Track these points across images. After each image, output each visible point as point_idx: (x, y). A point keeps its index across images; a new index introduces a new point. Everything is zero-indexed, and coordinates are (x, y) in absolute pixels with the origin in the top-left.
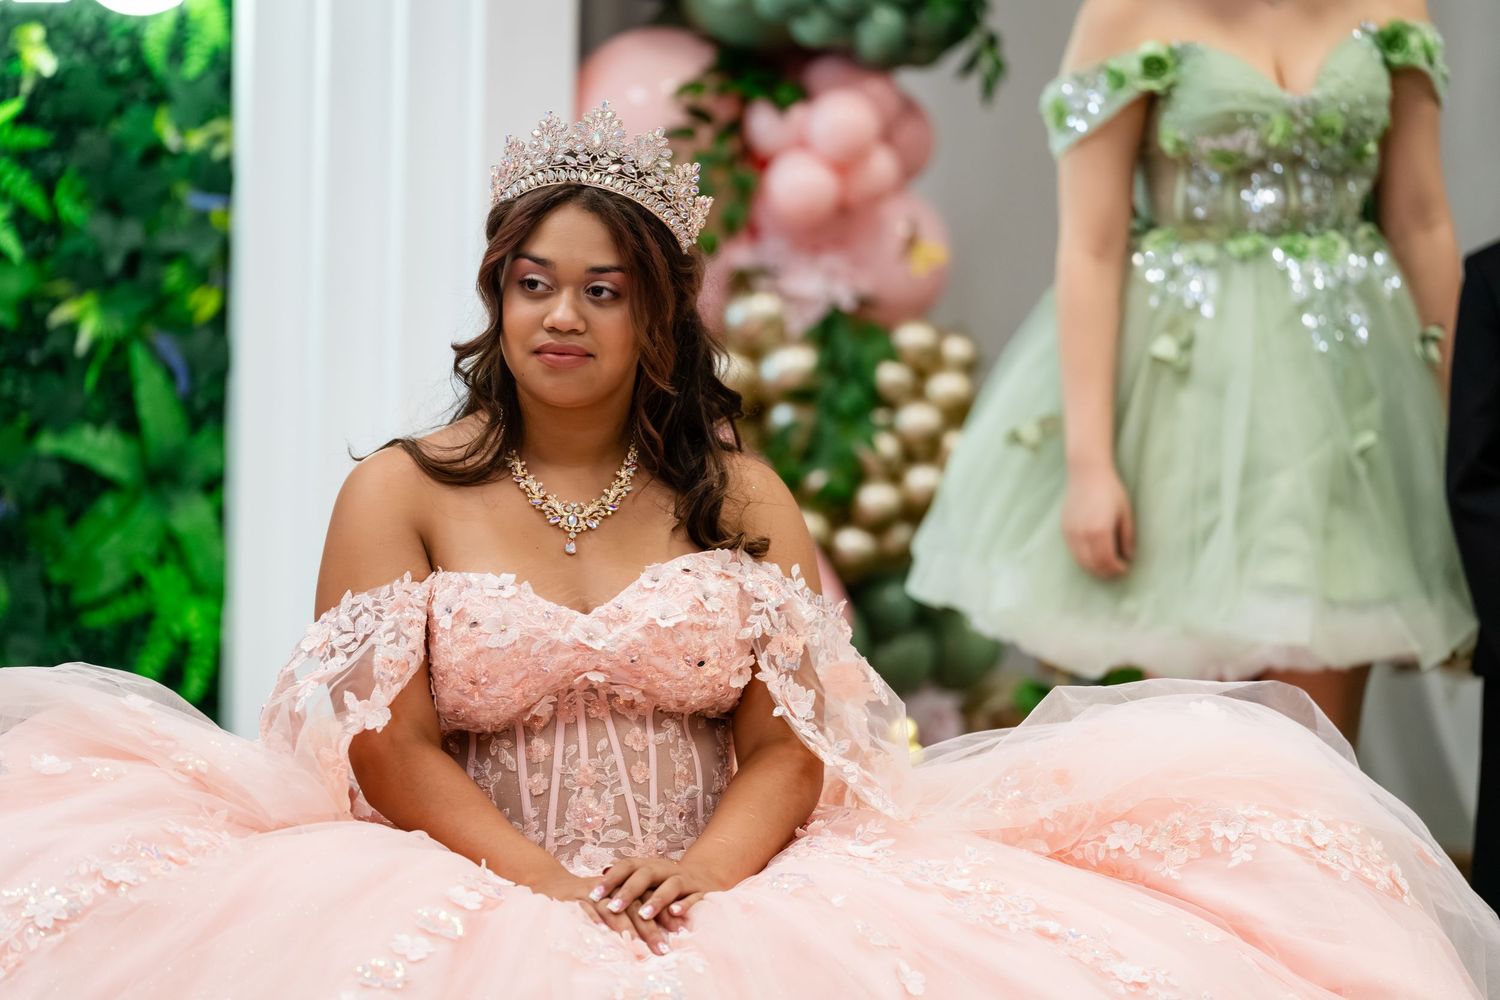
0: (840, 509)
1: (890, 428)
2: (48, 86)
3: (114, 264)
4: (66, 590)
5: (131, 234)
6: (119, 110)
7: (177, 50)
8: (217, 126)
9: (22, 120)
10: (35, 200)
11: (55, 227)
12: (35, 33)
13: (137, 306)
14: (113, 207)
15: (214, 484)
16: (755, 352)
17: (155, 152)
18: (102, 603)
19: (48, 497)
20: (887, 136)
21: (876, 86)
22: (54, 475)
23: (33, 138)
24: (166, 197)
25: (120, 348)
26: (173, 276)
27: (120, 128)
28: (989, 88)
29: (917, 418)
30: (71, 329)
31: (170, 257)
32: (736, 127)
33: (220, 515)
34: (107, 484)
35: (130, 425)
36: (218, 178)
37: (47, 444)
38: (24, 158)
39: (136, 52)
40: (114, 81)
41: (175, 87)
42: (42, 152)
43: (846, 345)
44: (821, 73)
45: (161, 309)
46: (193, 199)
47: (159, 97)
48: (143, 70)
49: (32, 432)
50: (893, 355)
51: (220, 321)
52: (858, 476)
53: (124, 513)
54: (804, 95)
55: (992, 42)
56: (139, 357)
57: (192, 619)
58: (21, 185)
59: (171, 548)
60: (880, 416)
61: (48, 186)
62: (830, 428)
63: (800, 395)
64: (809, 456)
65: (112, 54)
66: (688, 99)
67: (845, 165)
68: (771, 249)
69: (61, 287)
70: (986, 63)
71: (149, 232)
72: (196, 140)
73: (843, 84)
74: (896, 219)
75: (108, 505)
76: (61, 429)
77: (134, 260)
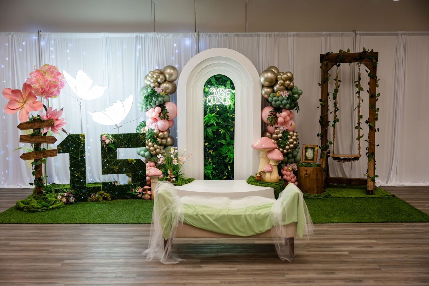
0: (284, 148)
1: (289, 141)
2: (219, 111)
3: (224, 126)
4: (221, 153)
5: (226, 124)
6: (225, 113)
7: (230, 108)
8: (233, 115)
9: (216, 114)
10: (218, 121)
11: (219, 123)
12: (218, 107)
13: (226, 130)
14: (224, 121)
15: (233, 145)
16: (277, 134)
17: (228, 117)
18: (224, 154)
19: (219, 146)
20: (289, 116)
21: (288, 111)
22: (219, 144)
23: (218, 116)
24: (229, 121)
25: (225, 133)
26: (229, 127)
27: (225, 115)
28: (298, 112)
29: (291, 140)
30: (221, 131)
31: (229, 126)
32: (275, 115)
33: (234, 147)
34: (224, 145)
35: (226, 140)
36: (233, 119)
37: (219, 141)
38: (217, 117)
39: (226, 108)
40: (224, 111)
41: (229, 111)
42: (218, 117)
43: (285, 134)
44: (283, 110)
45: (228, 130)
46: (231, 121)
47: (228, 112)
48: (227, 110)
49: (218, 140)
50: (289, 135)
51: (234, 131)
52: (286, 145)
53: (225, 147)
54: (282, 112)
55: (298, 107)
56: (226, 133)
57: (231, 156)
58: (216, 120)
59: (229, 150)
60: (288, 140)
61: (219, 120)
62: (283, 141)
63: (281, 138)
64: (281, 143)
65: (224, 108)
66: (270, 112)
67: (284, 118)
68: (279, 126)
69: (220, 128)
70: (298, 109)
71: (227, 124)
72: (231, 116)
73: (285, 111)
74: (290, 122)
75: (224, 146)
76: (220, 140)
77: (226, 126)
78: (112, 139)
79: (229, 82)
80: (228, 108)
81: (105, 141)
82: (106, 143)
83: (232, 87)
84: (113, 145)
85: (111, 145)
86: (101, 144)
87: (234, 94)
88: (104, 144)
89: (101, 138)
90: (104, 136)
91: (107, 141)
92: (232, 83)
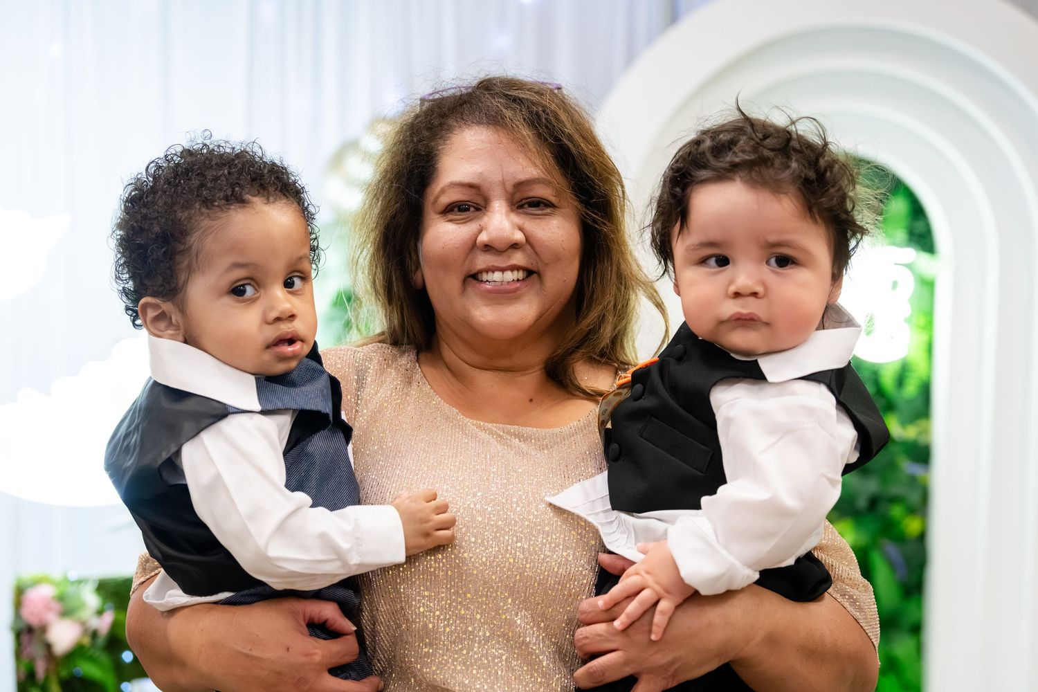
3: (862, 503)
5: (872, 485)
7: (901, 381)
8: (922, 423)
13: (875, 527)
15: (916, 629)
24: (892, 465)
26: (895, 510)
31: (894, 500)
33: (919, 649)
36: (922, 454)
39: (877, 382)
41: (899, 401)
45: (889, 529)
46: (907, 466)
47: (889, 407)
51: (922, 538)
56: (876, 557)
71: (883, 484)
72: (911, 432)
77: (874, 502)
78: (100, 613)
79: (898, 206)
80: (888, 381)
81: (44, 629)
82: (48, 647)
83: (922, 237)
84: (105, 659)
85: (91, 659)
86: (18, 654)
87: (928, 285)
88: (37, 651)
89: (18, 603)
90: (40, 595)
91: (63, 636)
92: (917, 210)
